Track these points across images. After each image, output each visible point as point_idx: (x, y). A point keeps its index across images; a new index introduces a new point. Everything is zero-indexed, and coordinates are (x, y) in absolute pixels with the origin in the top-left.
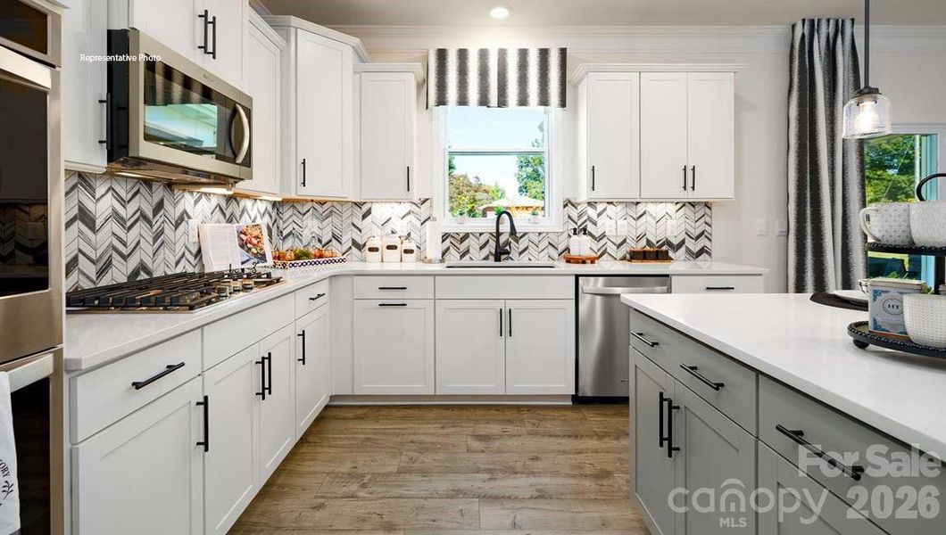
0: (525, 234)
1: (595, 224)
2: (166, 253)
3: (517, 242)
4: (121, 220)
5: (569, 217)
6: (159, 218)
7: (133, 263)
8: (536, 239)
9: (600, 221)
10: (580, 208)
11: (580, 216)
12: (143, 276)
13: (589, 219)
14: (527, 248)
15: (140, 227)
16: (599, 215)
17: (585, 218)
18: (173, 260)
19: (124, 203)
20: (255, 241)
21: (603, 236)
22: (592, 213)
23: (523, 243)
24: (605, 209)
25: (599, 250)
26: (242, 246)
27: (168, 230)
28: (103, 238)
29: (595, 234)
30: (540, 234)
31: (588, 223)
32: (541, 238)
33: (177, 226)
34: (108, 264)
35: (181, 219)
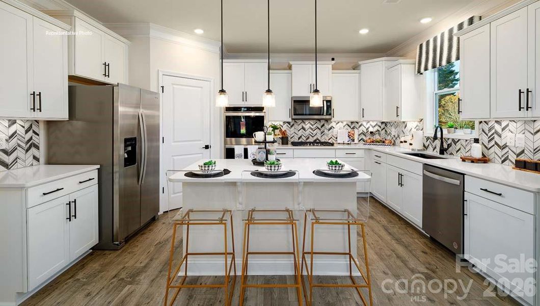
0: (459, 140)
1: (500, 136)
2: (325, 136)
3: (455, 145)
4: (312, 129)
5: (483, 130)
6: (323, 128)
7: (315, 138)
8: (464, 144)
9: (504, 134)
10: (490, 124)
11: (490, 130)
12: (318, 141)
13: (496, 132)
14: (460, 149)
15: (317, 130)
16: (503, 129)
17: (493, 131)
18: (328, 139)
19: (312, 125)
20: (352, 135)
21: (505, 146)
22: (498, 128)
23: (458, 146)
24: (508, 125)
25: (502, 156)
26: (348, 136)
27: (326, 131)
28: (307, 133)
29: (500, 144)
30: (466, 141)
31: (495, 135)
32: (467, 143)
33: (329, 130)
34: (309, 138)
35: (331, 128)
